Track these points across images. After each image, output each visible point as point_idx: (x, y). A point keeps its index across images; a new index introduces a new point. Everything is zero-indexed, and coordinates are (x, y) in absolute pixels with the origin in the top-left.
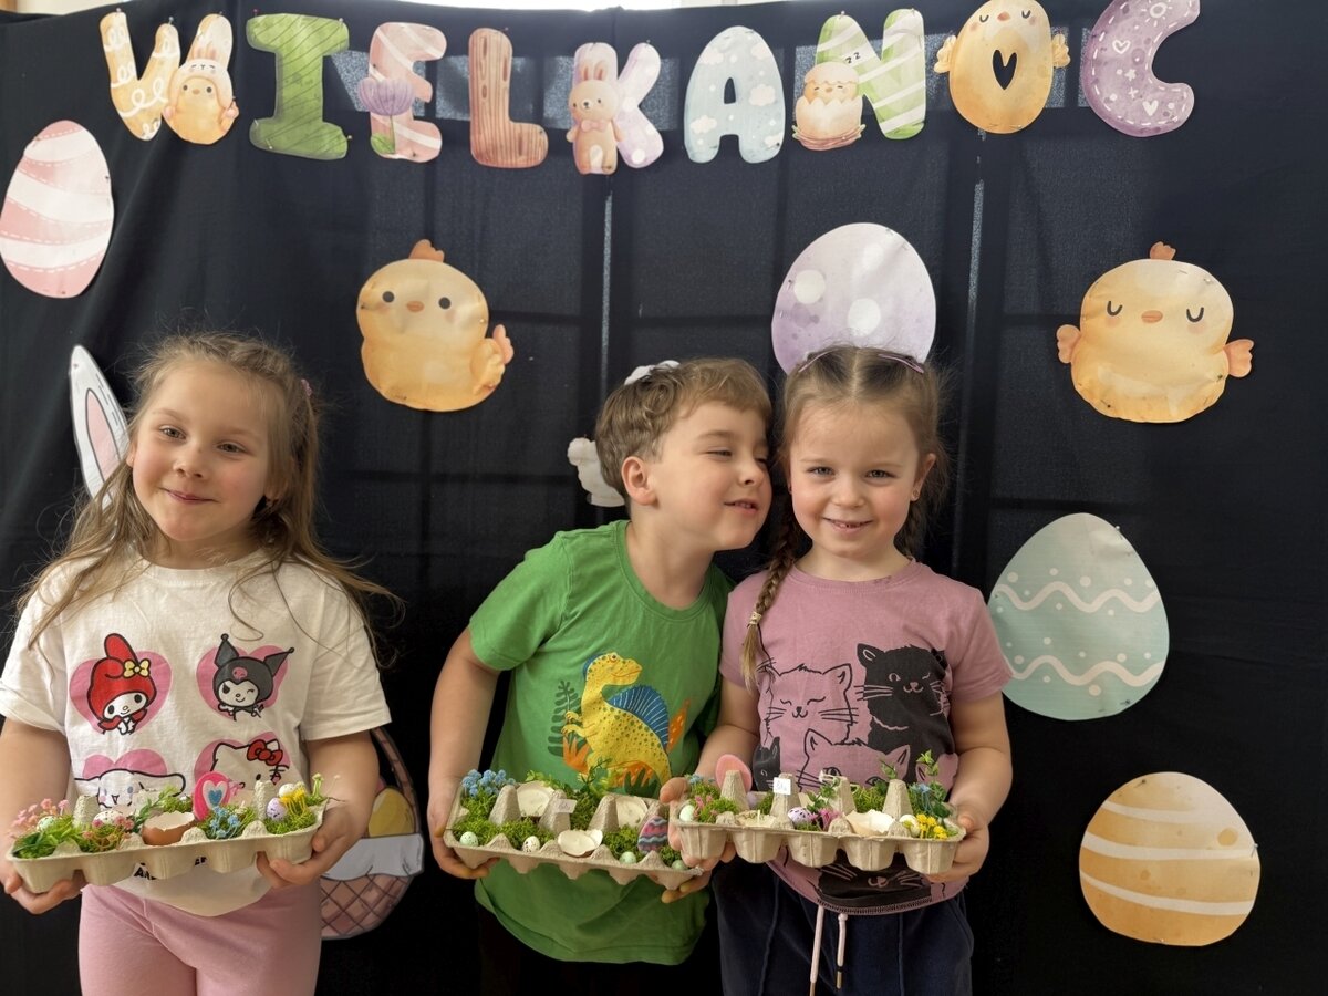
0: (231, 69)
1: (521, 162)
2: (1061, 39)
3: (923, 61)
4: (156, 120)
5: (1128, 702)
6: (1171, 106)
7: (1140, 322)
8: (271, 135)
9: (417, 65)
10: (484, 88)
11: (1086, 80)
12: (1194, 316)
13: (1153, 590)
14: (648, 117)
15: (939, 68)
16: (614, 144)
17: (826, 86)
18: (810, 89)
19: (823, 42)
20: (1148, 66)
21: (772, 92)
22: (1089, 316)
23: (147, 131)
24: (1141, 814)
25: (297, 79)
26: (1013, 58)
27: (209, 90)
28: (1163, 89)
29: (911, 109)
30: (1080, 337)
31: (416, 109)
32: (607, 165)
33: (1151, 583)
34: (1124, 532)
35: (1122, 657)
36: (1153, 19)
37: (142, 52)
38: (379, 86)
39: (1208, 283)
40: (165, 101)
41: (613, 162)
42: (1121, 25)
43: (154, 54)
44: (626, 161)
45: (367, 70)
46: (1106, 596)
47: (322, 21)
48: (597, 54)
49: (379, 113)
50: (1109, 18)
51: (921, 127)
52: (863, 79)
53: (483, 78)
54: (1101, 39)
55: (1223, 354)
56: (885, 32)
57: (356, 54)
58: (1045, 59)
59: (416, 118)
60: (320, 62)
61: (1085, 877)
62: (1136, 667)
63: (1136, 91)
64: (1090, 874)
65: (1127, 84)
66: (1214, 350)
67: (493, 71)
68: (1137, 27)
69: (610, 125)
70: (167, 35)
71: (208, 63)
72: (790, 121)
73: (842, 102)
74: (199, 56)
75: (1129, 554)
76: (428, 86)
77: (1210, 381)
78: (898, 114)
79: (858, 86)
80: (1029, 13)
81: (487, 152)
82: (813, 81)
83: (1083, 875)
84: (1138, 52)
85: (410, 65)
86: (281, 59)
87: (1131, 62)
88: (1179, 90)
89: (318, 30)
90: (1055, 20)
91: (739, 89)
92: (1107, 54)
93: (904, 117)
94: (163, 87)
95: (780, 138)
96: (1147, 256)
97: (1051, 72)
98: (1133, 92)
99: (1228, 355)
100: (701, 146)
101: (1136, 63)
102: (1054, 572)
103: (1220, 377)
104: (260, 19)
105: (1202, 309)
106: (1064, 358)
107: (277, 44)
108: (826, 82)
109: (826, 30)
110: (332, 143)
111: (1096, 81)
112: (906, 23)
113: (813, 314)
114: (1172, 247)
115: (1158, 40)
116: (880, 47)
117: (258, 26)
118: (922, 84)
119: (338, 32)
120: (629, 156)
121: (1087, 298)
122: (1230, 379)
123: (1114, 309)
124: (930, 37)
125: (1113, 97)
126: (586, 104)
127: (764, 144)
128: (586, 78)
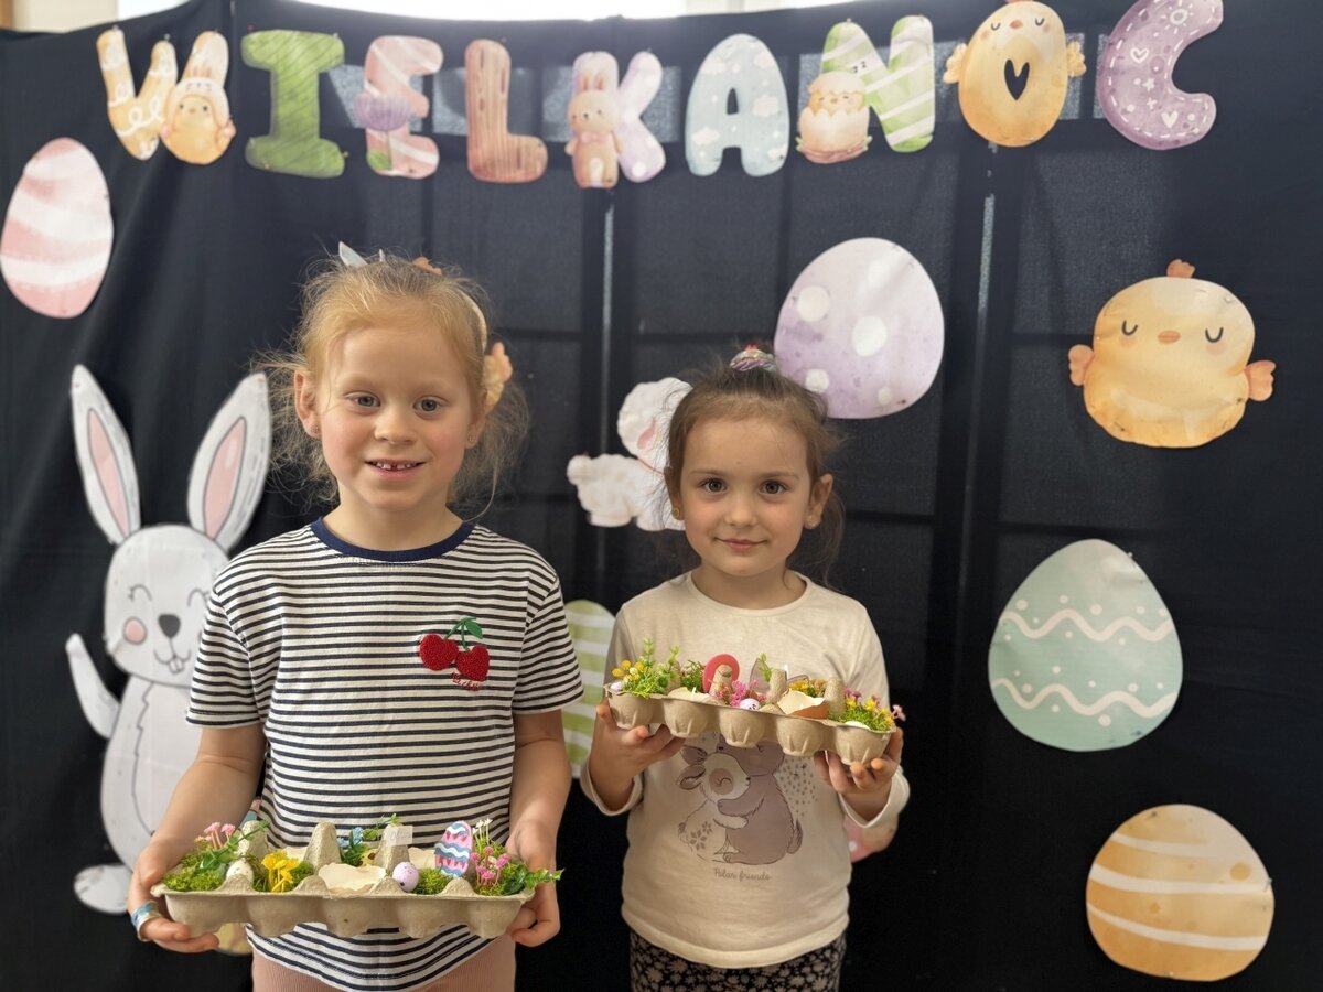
0: (227, 87)
1: (519, 176)
2: (1077, 47)
3: (932, 71)
4: (153, 139)
5: (1139, 733)
6: (1192, 117)
7: (1155, 342)
8: (268, 154)
9: (413, 80)
10: (482, 102)
11: (1102, 90)
12: (1214, 335)
13: (1164, 619)
14: (650, 129)
15: (948, 78)
16: (614, 156)
17: (831, 97)
18: (814, 100)
19: (829, 50)
20: (1167, 75)
21: (777, 103)
22: (1102, 336)
23: (144, 150)
24: (1153, 846)
25: (293, 96)
26: (1026, 68)
27: (205, 109)
28: (1183, 99)
29: (918, 120)
30: (1093, 358)
31: (413, 124)
32: (607, 177)
33: (1164, 612)
34: (1137, 559)
35: (1133, 687)
36: (1173, 27)
37: (139, 68)
38: (374, 101)
39: (1228, 303)
40: (161, 120)
41: (613, 175)
42: (1138, 32)
43: (152, 73)
44: (627, 174)
45: (362, 86)
46: (1119, 624)
47: (318, 37)
48: (598, 64)
49: (375, 129)
50: (1127, 24)
51: (929, 139)
52: (869, 89)
53: (480, 90)
54: (1118, 47)
55: (1243, 376)
56: (893, 40)
57: (351, 69)
58: (1060, 68)
59: (413, 133)
60: (315, 78)
61: (1092, 909)
62: (1147, 698)
63: (1155, 102)
64: (1097, 906)
65: (1146, 95)
66: (1233, 372)
67: (491, 83)
68: (1156, 35)
69: (610, 138)
70: (164, 52)
71: (204, 81)
72: (794, 133)
73: (848, 112)
74: (195, 74)
75: (1141, 582)
76: (424, 101)
77: (1229, 404)
78: (905, 125)
79: (864, 97)
80: (1043, 20)
81: (485, 166)
82: (818, 92)
83: (1091, 908)
84: (1158, 60)
85: (405, 79)
86: (277, 76)
87: (1149, 71)
88: (1199, 100)
89: (313, 47)
90: (1070, 27)
91: (742, 100)
92: (1125, 63)
93: (912, 129)
94: (160, 106)
95: (784, 150)
96: (1164, 274)
97: (1065, 81)
98: (1151, 103)
99: (1249, 376)
100: (703, 159)
101: (1154, 73)
102: (1064, 599)
103: (1240, 400)
104: (255, 36)
105: (1222, 330)
106: (1076, 379)
107: (272, 60)
108: (832, 93)
109: (831, 38)
110: (329, 161)
111: (1113, 91)
112: (914, 30)
113: (817, 331)
114: (1191, 264)
115: (1178, 48)
116: (888, 55)
117: (253, 43)
118: (932, 94)
119: (334, 47)
120: (630, 170)
121: (1101, 317)
122: (1251, 404)
123: (1129, 329)
124: (940, 45)
125: (1131, 108)
126: (586, 116)
127: (766, 157)
128: (586, 88)
